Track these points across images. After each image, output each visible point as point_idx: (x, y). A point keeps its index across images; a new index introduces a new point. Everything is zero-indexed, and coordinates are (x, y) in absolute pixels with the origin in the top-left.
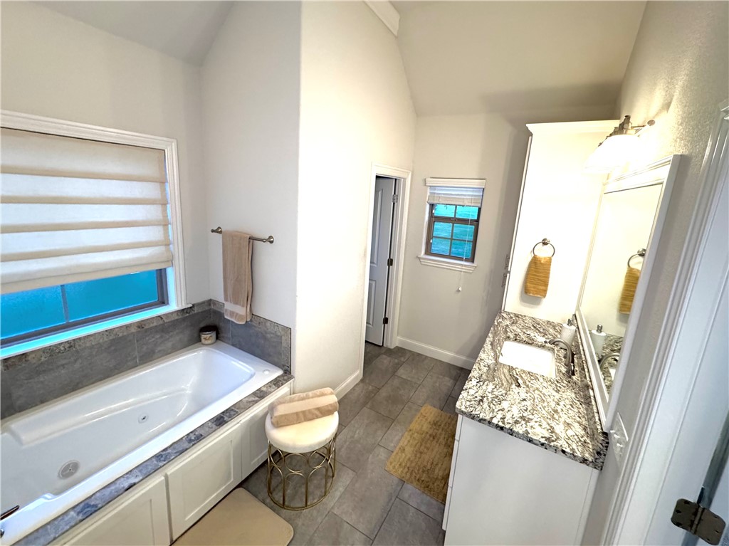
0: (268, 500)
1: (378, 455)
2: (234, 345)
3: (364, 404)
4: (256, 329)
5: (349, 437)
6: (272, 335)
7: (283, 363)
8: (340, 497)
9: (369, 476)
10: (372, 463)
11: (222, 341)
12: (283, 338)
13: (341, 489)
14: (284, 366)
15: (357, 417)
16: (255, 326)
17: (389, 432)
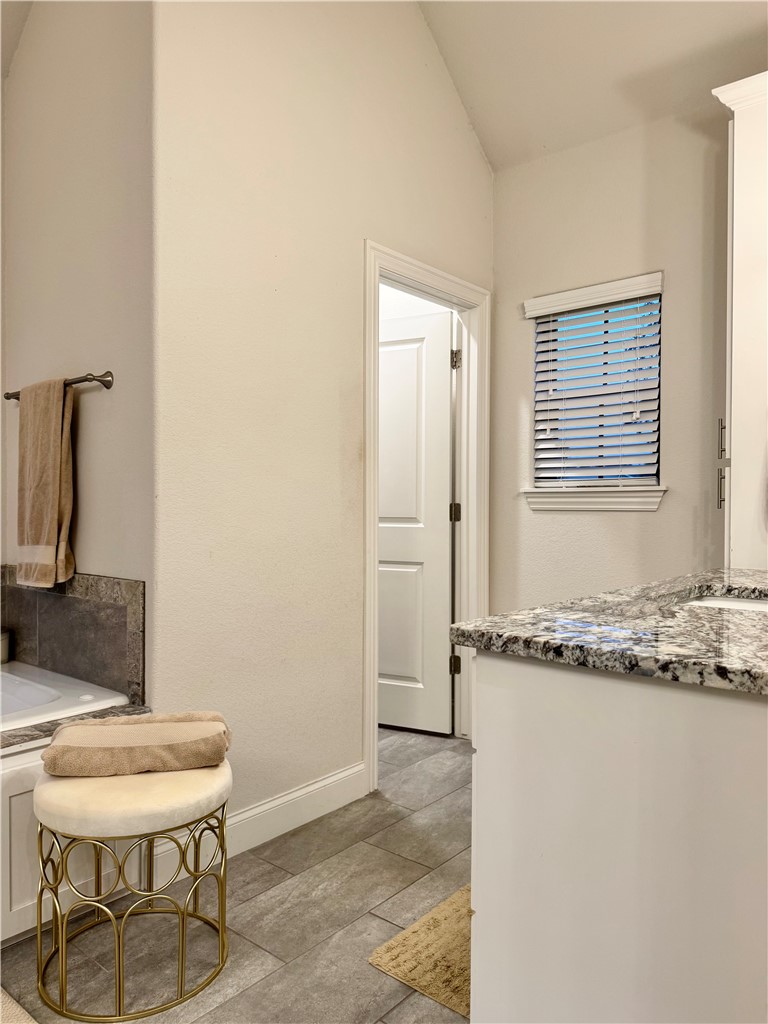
0: (31, 997)
1: (360, 933)
2: (42, 665)
3: (364, 836)
4: (81, 607)
5: (296, 893)
6: (109, 611)
7: (128, 678)
8: (221, 1006)
9: (318, 972)
10: (338, 947)
11: (24, 662)
12: (130, 610)
13: (231, 992)
14: (130, 683)
15: (334, 859)
16: (79, 601)
17: (410, 890)
